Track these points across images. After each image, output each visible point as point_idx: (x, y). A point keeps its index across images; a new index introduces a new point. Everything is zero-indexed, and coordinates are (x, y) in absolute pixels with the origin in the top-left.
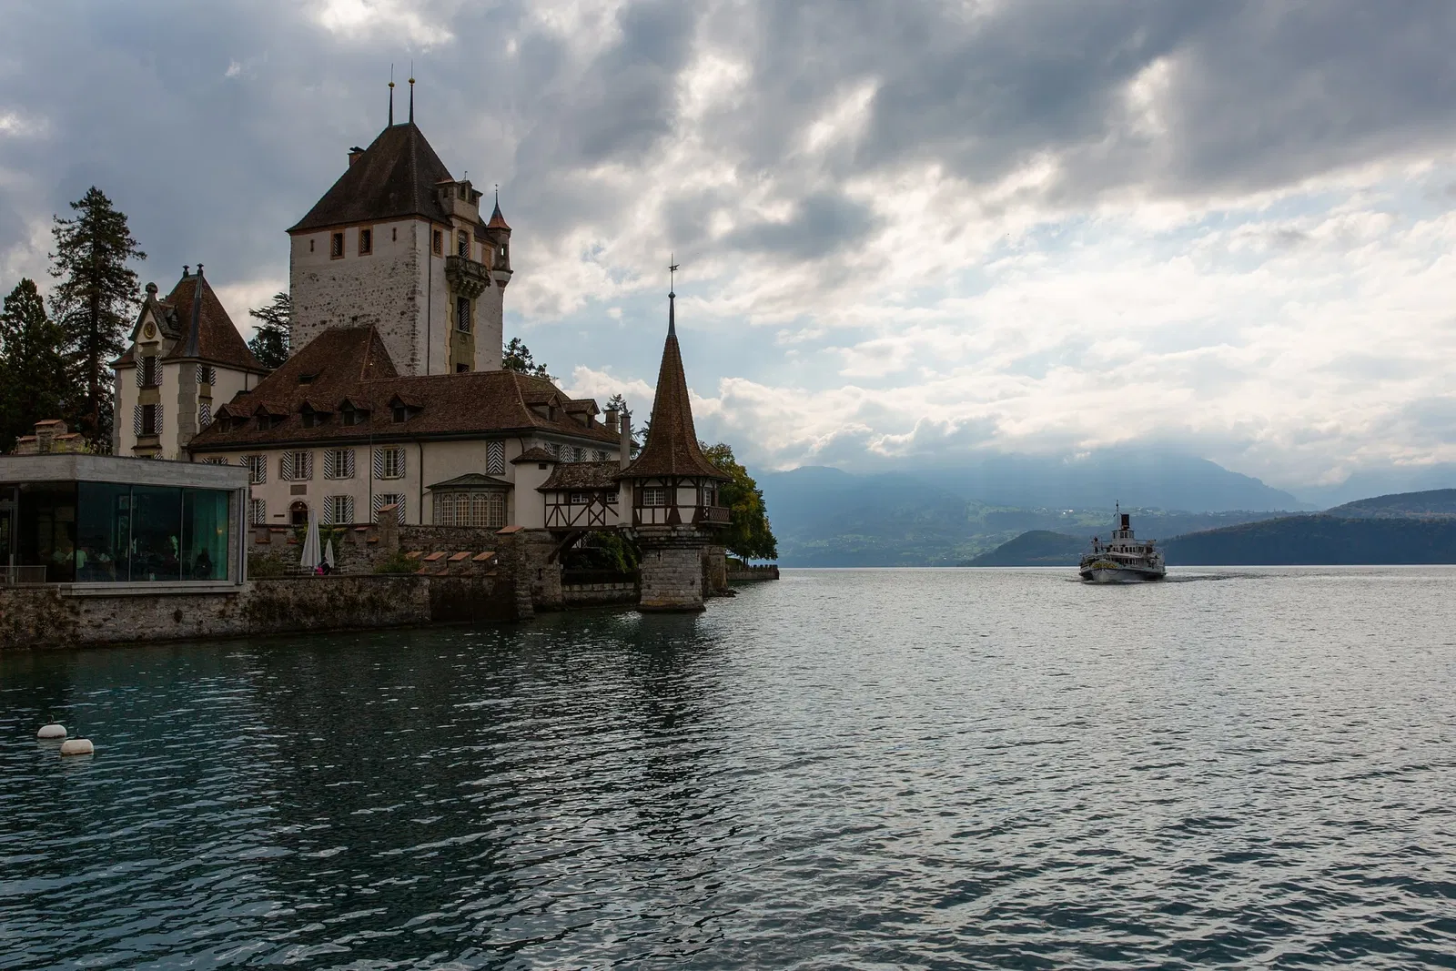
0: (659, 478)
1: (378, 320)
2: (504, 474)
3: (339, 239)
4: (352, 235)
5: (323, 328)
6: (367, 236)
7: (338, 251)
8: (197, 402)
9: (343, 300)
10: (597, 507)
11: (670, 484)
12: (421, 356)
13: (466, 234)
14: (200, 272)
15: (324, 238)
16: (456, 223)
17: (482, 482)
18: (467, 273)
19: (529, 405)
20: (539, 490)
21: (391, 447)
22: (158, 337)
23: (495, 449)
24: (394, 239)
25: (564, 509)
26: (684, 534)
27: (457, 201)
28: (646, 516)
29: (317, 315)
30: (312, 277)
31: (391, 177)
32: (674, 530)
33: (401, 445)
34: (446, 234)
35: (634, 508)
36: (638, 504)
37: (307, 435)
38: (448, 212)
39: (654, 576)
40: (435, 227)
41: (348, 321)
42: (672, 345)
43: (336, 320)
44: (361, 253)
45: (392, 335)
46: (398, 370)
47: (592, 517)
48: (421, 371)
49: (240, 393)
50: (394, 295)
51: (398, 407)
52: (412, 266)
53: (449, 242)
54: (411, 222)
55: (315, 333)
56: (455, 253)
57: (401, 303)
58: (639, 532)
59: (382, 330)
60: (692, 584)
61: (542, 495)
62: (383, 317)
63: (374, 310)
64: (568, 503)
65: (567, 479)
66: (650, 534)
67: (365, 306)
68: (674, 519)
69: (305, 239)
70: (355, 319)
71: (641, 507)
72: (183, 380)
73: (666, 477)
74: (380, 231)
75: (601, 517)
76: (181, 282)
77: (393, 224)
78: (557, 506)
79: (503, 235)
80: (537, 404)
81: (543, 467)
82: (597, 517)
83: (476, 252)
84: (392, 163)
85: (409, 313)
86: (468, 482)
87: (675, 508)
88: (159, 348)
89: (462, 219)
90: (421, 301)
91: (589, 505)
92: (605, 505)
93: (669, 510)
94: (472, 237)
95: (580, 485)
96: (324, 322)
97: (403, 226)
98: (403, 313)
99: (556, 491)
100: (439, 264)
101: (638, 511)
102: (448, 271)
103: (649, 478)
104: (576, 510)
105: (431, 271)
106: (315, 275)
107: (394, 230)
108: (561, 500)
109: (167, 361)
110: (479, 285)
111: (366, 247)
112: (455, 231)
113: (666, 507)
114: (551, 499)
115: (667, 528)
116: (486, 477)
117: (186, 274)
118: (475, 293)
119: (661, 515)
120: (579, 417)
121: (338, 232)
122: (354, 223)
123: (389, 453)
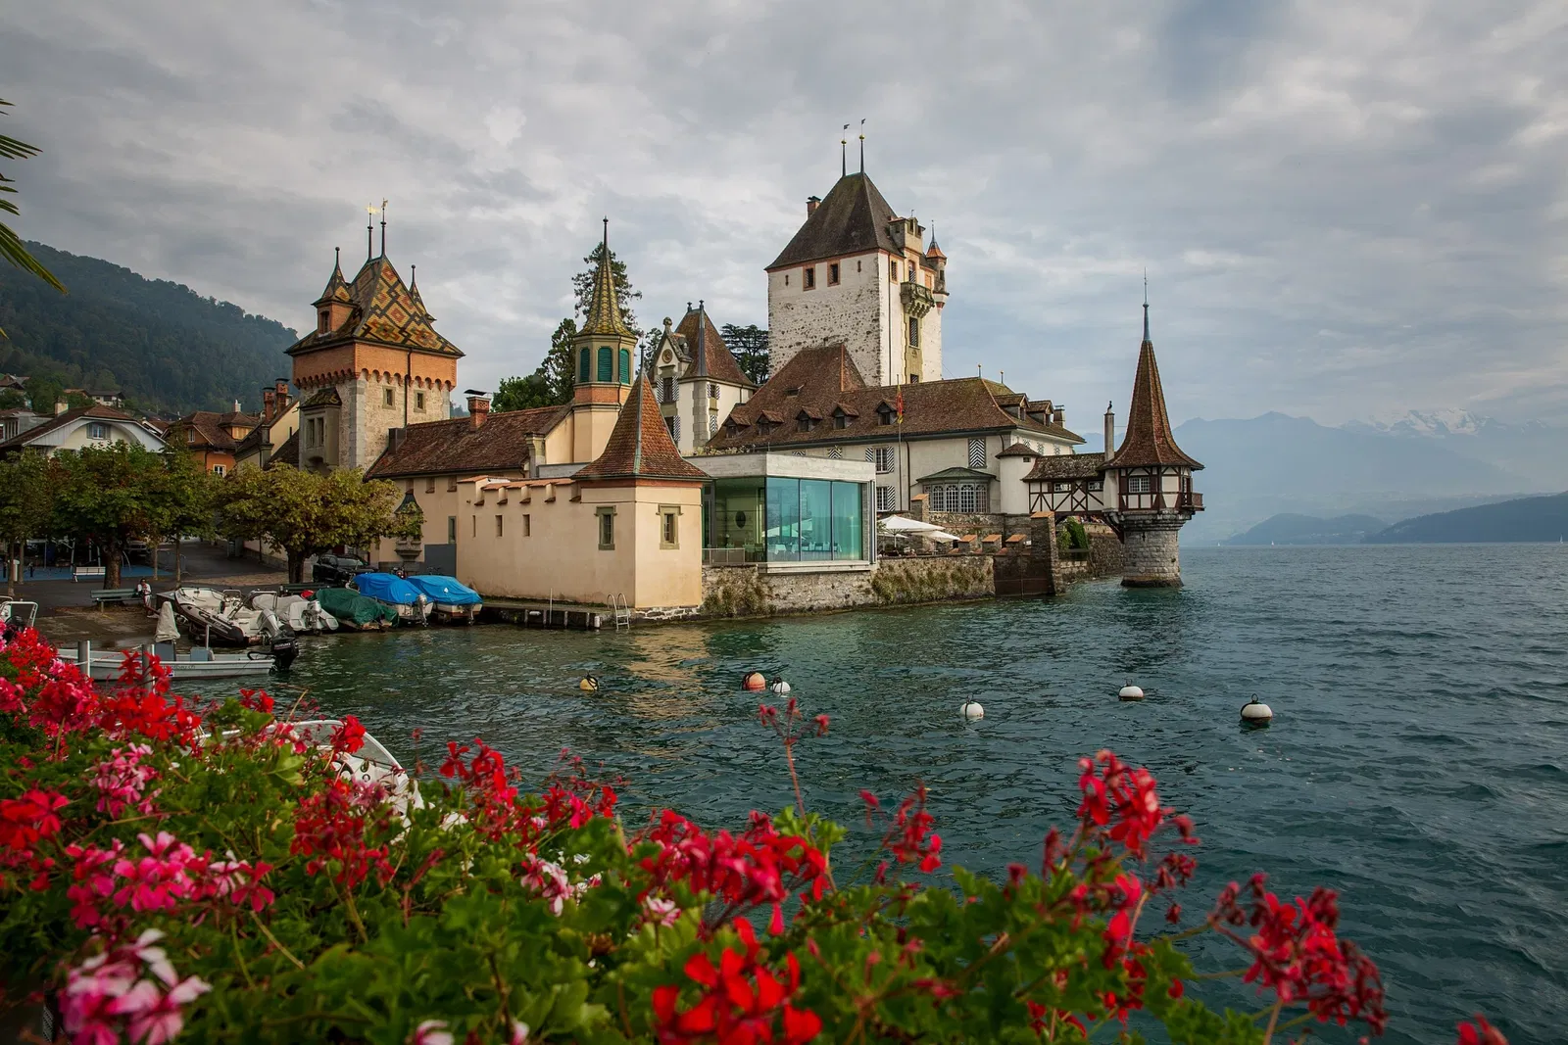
0: (1144, 467)
1: (846, 340)
2: (985, 467)
3: (810, 273)
4: (821, 270)
5: (799, 349)
6: (835, 269)
7: (810, 283)
8: (708, 411)
9: (815, 324)
10: (1079, 495)
11: (1155, 473)
12: (885, 368)
13: (913, 263)
14: (701, 307)
15: (797, 274)
16: (906, 253)
17: (968, 474)
18: (918, 296)
19: (1002, 407)
20: (1024, 480)
21: (879, 446)
22: (675, 361)
23: (977, 445)
24: (859, 270)
25: (1048, 497)
26: (1168, 517)
27: (907, 235)
28: (1132, 502)
29: (793, 338)
30: (787, 306)
31: (850, 219)
32: (1160, 513)
33: (890, 445)
34: (899, 263)
35: (1120, 494)
36: (1123, 491)
37: (806, 438)
38: (900, 245)
39: (1139, 554)
40: (892, 259)
41: (820, 341)
42: (1146, 349)
43: (809, 341)
44: (830, 284)
45: (860, 352)
46: (866, 381)
47: (1075, 504)
48: (885, 383)
49: (737, 405)
50: (859, 317)
51: (884, 413)
52: (875, 292)
53: (903, 268)
54: (874, 255)
55: (792, 353)
56: (907, 280)
57: (867, 325)
58: (1125, 516)
59: (850, 348)
60: (1173, 561)
61: (1026, 485)
62: (851, 338)
63: (843, 331)
64: (1051, 491)
65: (1049, 471)
66: (1137, 518)
67: (835, 328)
68: (1158, 504)
69: (781, 275)
70: (826, 339)
71: (1127, 494)
72: (696, 395)
73: (1151, 467)
74: (846, 265)
75: (1084, 503)
76: (686, 316)
77: (857, 258)
78: (1041, 494)
79: (941, 263)
80: (1008, 406)
81: (1027, 460)
82: (1079, 503)
83: (922, 278)
84: (850, 207)
85: (874, 332)
86: (955, 474)
87: (1159, 494)
88: (676, 370)
89: (911, 250)
90: (883, 321)
91: (1071, 493)
92: (1086, 492)
93: (1155, 496)
94: (918, 266)
95: (1064, 476)
96: (799, 344)
97: (866, 259)
98: (868, 333)
99: (1040, 481)
100: (896, 289)
101: (1124, 497)
102: (902, 295)
103: (1134, 468)
104: (1058, 497)
105: (889, 296)
106: (790, 305)
107: (859, 262)
108: (1045, 488)
109: (682, 380)
110: (926, 305)
111: (835, 278)
112: (906, 260)
113: (1152, 493)
114: (1036, 488)
115: (1154, 512)
116: (968, 470)
117: (689, 309)
118: (922, 312)
119: (1146, 502)
120: (1038, 416)
121: (809, 267)
122: (820, 260)
123: (878, 451)
